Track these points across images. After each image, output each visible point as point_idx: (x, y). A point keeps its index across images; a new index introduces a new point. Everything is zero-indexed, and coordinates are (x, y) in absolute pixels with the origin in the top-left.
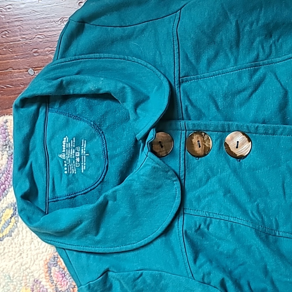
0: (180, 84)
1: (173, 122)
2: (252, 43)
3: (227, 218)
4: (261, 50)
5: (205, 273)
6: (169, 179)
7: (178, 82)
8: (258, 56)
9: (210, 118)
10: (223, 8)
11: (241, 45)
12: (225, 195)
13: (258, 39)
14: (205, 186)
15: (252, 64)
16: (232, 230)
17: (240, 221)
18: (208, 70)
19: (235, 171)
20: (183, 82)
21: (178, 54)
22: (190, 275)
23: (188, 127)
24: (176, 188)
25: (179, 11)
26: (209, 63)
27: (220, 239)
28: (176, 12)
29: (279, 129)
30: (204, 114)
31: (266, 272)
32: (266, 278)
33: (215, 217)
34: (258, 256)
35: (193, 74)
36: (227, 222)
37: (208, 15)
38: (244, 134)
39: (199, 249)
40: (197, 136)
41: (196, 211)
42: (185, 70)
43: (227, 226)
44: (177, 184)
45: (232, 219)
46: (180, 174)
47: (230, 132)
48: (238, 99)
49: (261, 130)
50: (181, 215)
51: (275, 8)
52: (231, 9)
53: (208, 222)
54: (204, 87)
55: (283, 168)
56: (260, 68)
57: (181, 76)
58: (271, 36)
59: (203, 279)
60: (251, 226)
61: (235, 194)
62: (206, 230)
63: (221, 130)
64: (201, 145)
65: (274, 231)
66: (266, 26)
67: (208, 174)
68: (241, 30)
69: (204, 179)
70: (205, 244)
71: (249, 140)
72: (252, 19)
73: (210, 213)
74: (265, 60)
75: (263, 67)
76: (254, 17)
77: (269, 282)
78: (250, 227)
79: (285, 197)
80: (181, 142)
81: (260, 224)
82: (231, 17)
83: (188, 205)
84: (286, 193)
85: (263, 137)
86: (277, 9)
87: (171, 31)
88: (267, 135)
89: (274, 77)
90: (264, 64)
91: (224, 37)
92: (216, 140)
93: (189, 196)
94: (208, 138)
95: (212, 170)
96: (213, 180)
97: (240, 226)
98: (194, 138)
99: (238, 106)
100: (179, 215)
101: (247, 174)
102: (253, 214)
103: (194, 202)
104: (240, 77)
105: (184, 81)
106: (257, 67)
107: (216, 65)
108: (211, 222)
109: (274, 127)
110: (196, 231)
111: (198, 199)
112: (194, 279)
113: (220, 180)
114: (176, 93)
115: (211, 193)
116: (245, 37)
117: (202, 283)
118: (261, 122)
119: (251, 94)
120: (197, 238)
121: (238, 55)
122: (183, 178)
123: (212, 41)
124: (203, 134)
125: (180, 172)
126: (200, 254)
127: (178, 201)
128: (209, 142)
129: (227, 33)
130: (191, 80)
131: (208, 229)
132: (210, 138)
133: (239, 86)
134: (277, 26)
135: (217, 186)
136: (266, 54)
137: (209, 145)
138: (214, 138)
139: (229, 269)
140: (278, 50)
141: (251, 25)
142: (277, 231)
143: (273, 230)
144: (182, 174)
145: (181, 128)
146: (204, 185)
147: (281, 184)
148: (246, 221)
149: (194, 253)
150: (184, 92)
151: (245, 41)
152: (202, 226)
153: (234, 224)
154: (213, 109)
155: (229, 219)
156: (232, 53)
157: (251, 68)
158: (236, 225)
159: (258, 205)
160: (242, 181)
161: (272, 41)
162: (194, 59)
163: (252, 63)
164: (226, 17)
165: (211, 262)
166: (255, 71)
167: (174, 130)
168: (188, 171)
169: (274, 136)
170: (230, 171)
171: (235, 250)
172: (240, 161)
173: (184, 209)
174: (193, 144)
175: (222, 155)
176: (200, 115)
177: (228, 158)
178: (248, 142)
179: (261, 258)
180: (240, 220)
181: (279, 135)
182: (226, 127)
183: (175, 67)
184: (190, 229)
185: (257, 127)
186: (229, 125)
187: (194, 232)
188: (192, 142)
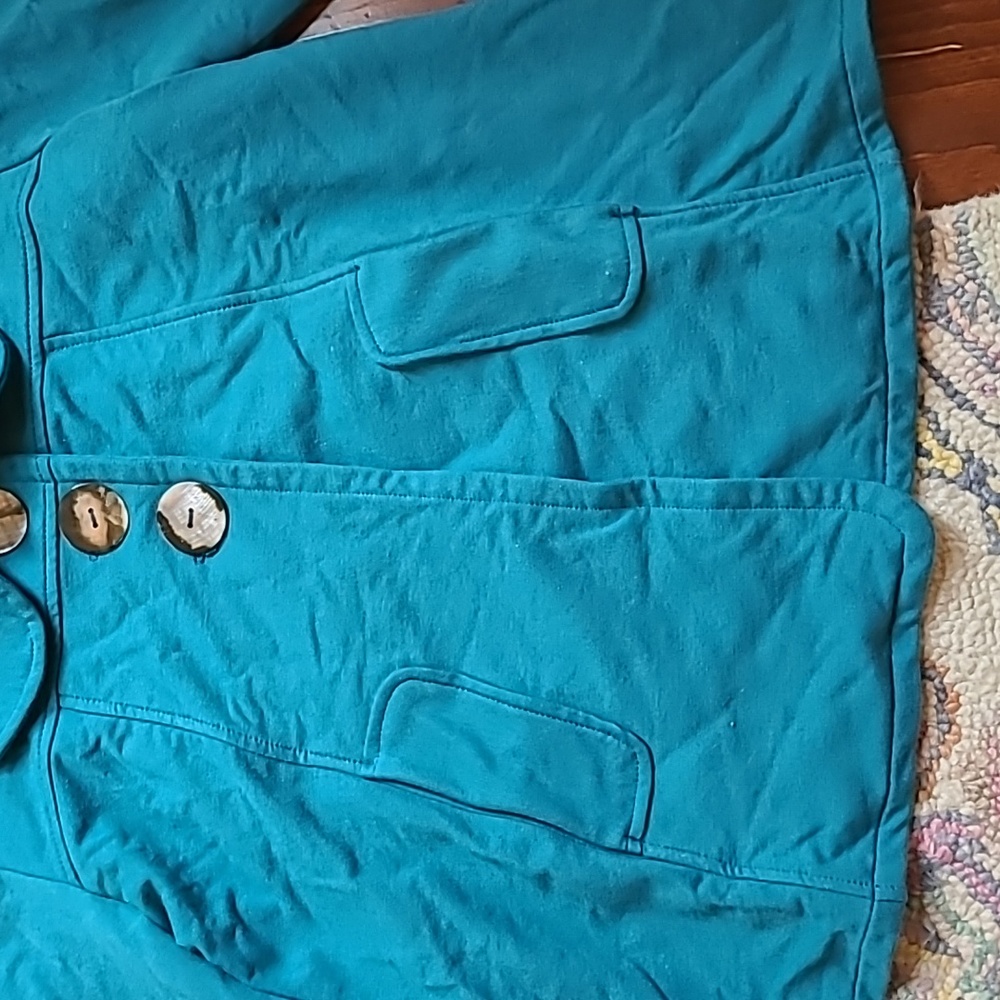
0: (43, 354)
1: (18, 459)
2: (230, 241)
3: (167, 719)
4: (253, 261)
5: (103, 869)
6: (13, 615)
7: (38, 349)
8: (245, 275)
9: (123, 448)
10: (139, 150)
11: (200, 246)
12: (163, 657)
13: (242, 232)
14: (115, 634)
15: (228, 300)
16: (181, 750)
17: (198, 727)
18: (118, 314)
19: (189, 591)
20: (52, 349)
21: (36, 273)
22: (71, 876)
23: (58, 472)
24: (31, 639)
25: (37, 157)
26: (121, 297)
27: (152, 775)
28: (31, 158)
29: (291, 473)
30: (108, 437)
31: (271, 863)
32: (269, 879)
33: (138, 717)
34: (245, 822)
35: (79, 328)
36: (169, 729)
37: (102, 168)
38: (205, 488)
39: (97, 805)
40: (86, 496)
41: (91, 701)
42: (56, 317)
43: (168, 740)
44: (36, 628)
45: (179, 722)
46: (46, 601)
47: (170, 483)
48: (193, 393)
49: (247, 480)
50: (52, 711)
51: (281, 146)
52: (160, 152)
53: (119, 732)
54: (105, 360)
55: (310, 578)
56: (251, 309)
57: (46, 333)
58: (277, 221)
59: (101, 884)
60: (225, 739)
61: (192, 653)
62: (113, 751)
63: (146, 480)
64: (98, 522)
65: (292, 752)
66: (260, 195)
67: (122, 598)
68: (195, 206)
69: (113, 616)
70: (116, 792)
71: (221, 504)
72: (220, 175)
73: (127, 705)
74: (265, 287)
75: (257, 307)
76: (225, 172)
77: (279, 890)
78: (221, 741)
79: (319, 660)
80: (45, 513)
81: (253, 732)
82: (165, 173)
83: (70, 686)
84: (321, 647)
85: (256, 497)
86: (285, 148)
87: (13, 212)
88: (266, 492)
89: (282, 333)
90: (262, 298)
91: (151, 226)
92: (138, 507)
93: (75, 661)
94: (117, 500)
95: (131, 588)
96: (137, 615)
97: (199, 741)
98: (76, 502)
99: (193, 413)
100: (46, 712)
101: (221, 600)
102: (237, 708)
103: (85, 678)
104: (196, 332)
105: (56, 346)
106: (243, 306)
107: (139, 302)
108: (128, 730)
109: (277, 469)
110: (87, 755)
111: (98, 670)
112: (82, 887)
113: (152, 617)
114: (31, 379)
115: (131, 652)
116: (209, 224)
117: (101, 896)
118: (251, 456)
119: (226, 381)
120: (89, 775)
121: (196, 274)
122: (55, 610)
123: (121, 236)
124: (102, 490)
125: (45, 594)
126: (99, 818)
127: (36, 673)
128: (120, 512)
129: (158, 215)
130: (75, 342)
131: (120, 750)
132: (120, 501)
133: (193, 358)
134: (289, 196)
135: (144, 633)
136: (266, 268)
137: (121, 520)
138: (132, 500)
139: (181, 858)
140: (296, 259)
141: (220, 192)
142: (300, 751)
143: (290, 749)
144: (52, 601)
145: (41, 476)
146: (113, 631)
147: (305, 622)
148: (213, 725)
149: (81, 813)
150: (52, 376)
151: (209, 237)
152: (104, 743)
153: (186, 734)
154: (128, 421)
155: (172, 721)
156: (180, 269)
157: (227, 309)
158: (191, 737)
159: (249, 682)
160: (207, 617)
161: (279, 237)
162: (81, 287)
163: (229, 294)
164: (152, 174)
165: (125, 838)
166: (238, 317)
167: (27, 481)
168: (68, 593)
169: (284, 493)
170: (175, 589)
171: (187, 805)
172: (203, 561)
173: (58, 696)
174: (76, 519)
175: (156, 549)
176: (98, 439)
177: (172, 554)
178: (216, 510)
179: (254, 824)
180: (200, 723)
181: (296, 491)
182: (158, 470)
183: (28, 309)
184: (71, 748)
185: (236, 469)
186: (163, 465)
187: (81, 757)
188: (74, 513)
